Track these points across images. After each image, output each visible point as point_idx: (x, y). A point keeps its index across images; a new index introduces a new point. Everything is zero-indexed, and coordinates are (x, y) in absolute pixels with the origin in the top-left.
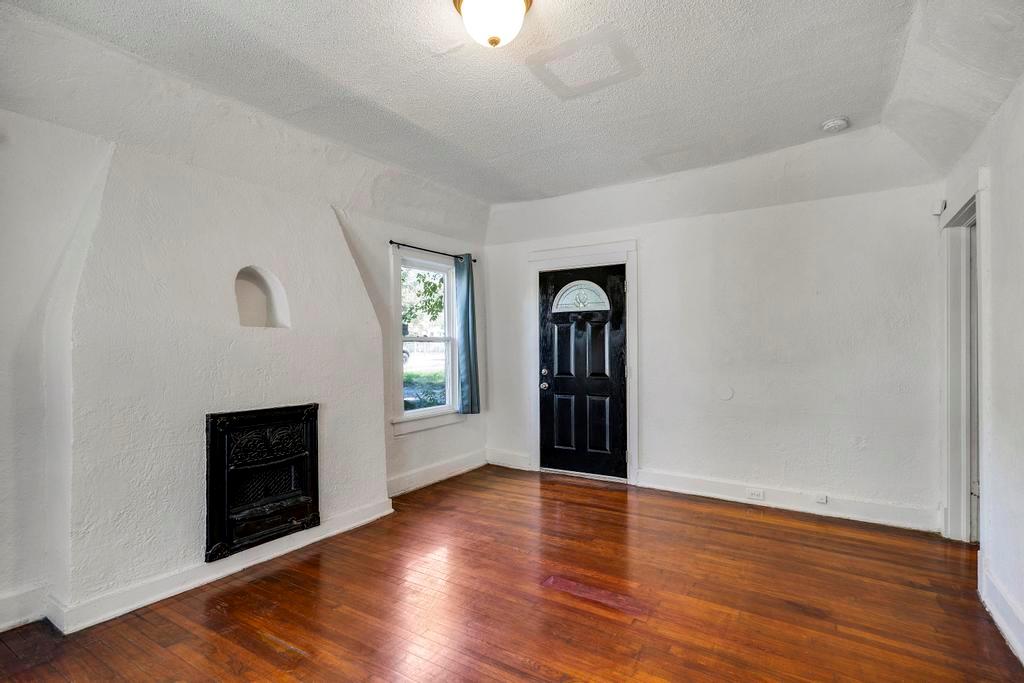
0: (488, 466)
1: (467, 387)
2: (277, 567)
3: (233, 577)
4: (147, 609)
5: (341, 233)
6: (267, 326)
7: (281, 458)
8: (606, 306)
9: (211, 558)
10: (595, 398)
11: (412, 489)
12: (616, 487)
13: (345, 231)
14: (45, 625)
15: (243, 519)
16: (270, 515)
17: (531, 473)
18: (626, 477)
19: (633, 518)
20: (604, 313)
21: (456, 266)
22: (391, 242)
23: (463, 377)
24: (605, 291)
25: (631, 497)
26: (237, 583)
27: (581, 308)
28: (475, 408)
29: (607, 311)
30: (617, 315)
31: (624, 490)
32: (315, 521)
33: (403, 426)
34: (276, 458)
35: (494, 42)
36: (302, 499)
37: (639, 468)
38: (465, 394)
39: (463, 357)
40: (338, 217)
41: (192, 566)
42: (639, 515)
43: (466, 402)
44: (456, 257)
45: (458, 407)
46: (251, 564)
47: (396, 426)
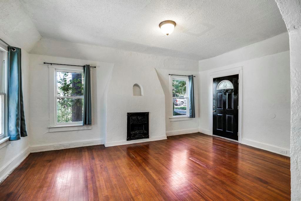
0: (199, 133)
1: (191, 111)
2: (139, 145)
3: (131, 144)
4: (117, 146)
5: (156, 74)
6: (140, 96)
7: (141, 123)
8: (232, 87)
9: (128, 140)
10: (229, 116)
11: (174, 135)
12: (235, 143)
13: (157, 73)
14: (104, 145)
15: (133, 134)
16: (138, 134)
17: (210, 136)
18: (238, 140)
19: (240, 154)
20: (232, 90)
21: (189, 78)
22: (169, 75)
23: (190, 108)
24: (232, 83)
25: (239, 147)
26: (131, 146)
27: (225, 88)
28: (193, 116)
29: (233, 89)
30: (236, 90)
31: (237, 144)
32: (148, 137)
33: (172, 119)
34: (140, 123)
35: (168, 35)
36: (145, 132)
37: (242, 138)
38: (191, 112)
39: (190, 102)
40: (156, 70)
41: (124, 141)
42: (242, 153)
43: (191, 114)
44: (189, 76)
45: (189, 116)
46: (135, 143)
47: (171, 119)
